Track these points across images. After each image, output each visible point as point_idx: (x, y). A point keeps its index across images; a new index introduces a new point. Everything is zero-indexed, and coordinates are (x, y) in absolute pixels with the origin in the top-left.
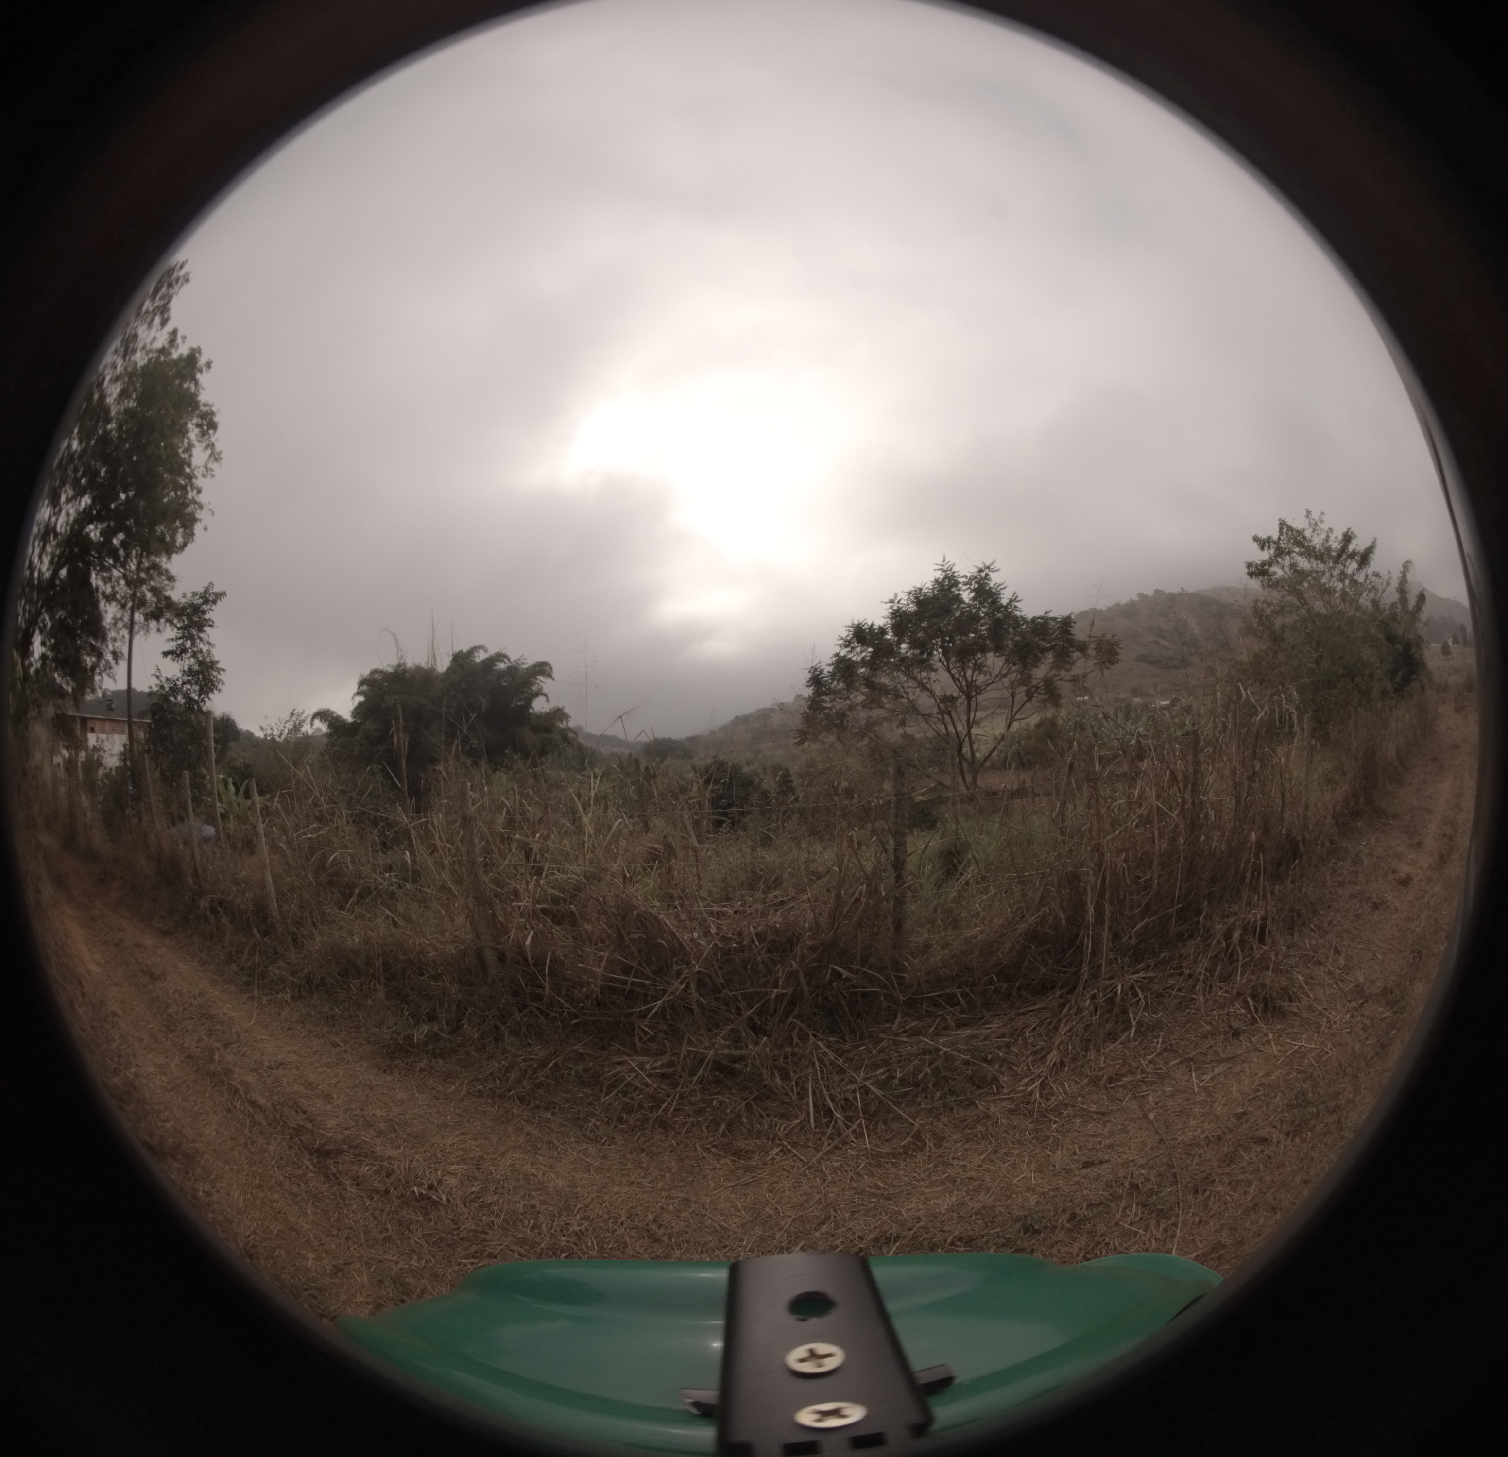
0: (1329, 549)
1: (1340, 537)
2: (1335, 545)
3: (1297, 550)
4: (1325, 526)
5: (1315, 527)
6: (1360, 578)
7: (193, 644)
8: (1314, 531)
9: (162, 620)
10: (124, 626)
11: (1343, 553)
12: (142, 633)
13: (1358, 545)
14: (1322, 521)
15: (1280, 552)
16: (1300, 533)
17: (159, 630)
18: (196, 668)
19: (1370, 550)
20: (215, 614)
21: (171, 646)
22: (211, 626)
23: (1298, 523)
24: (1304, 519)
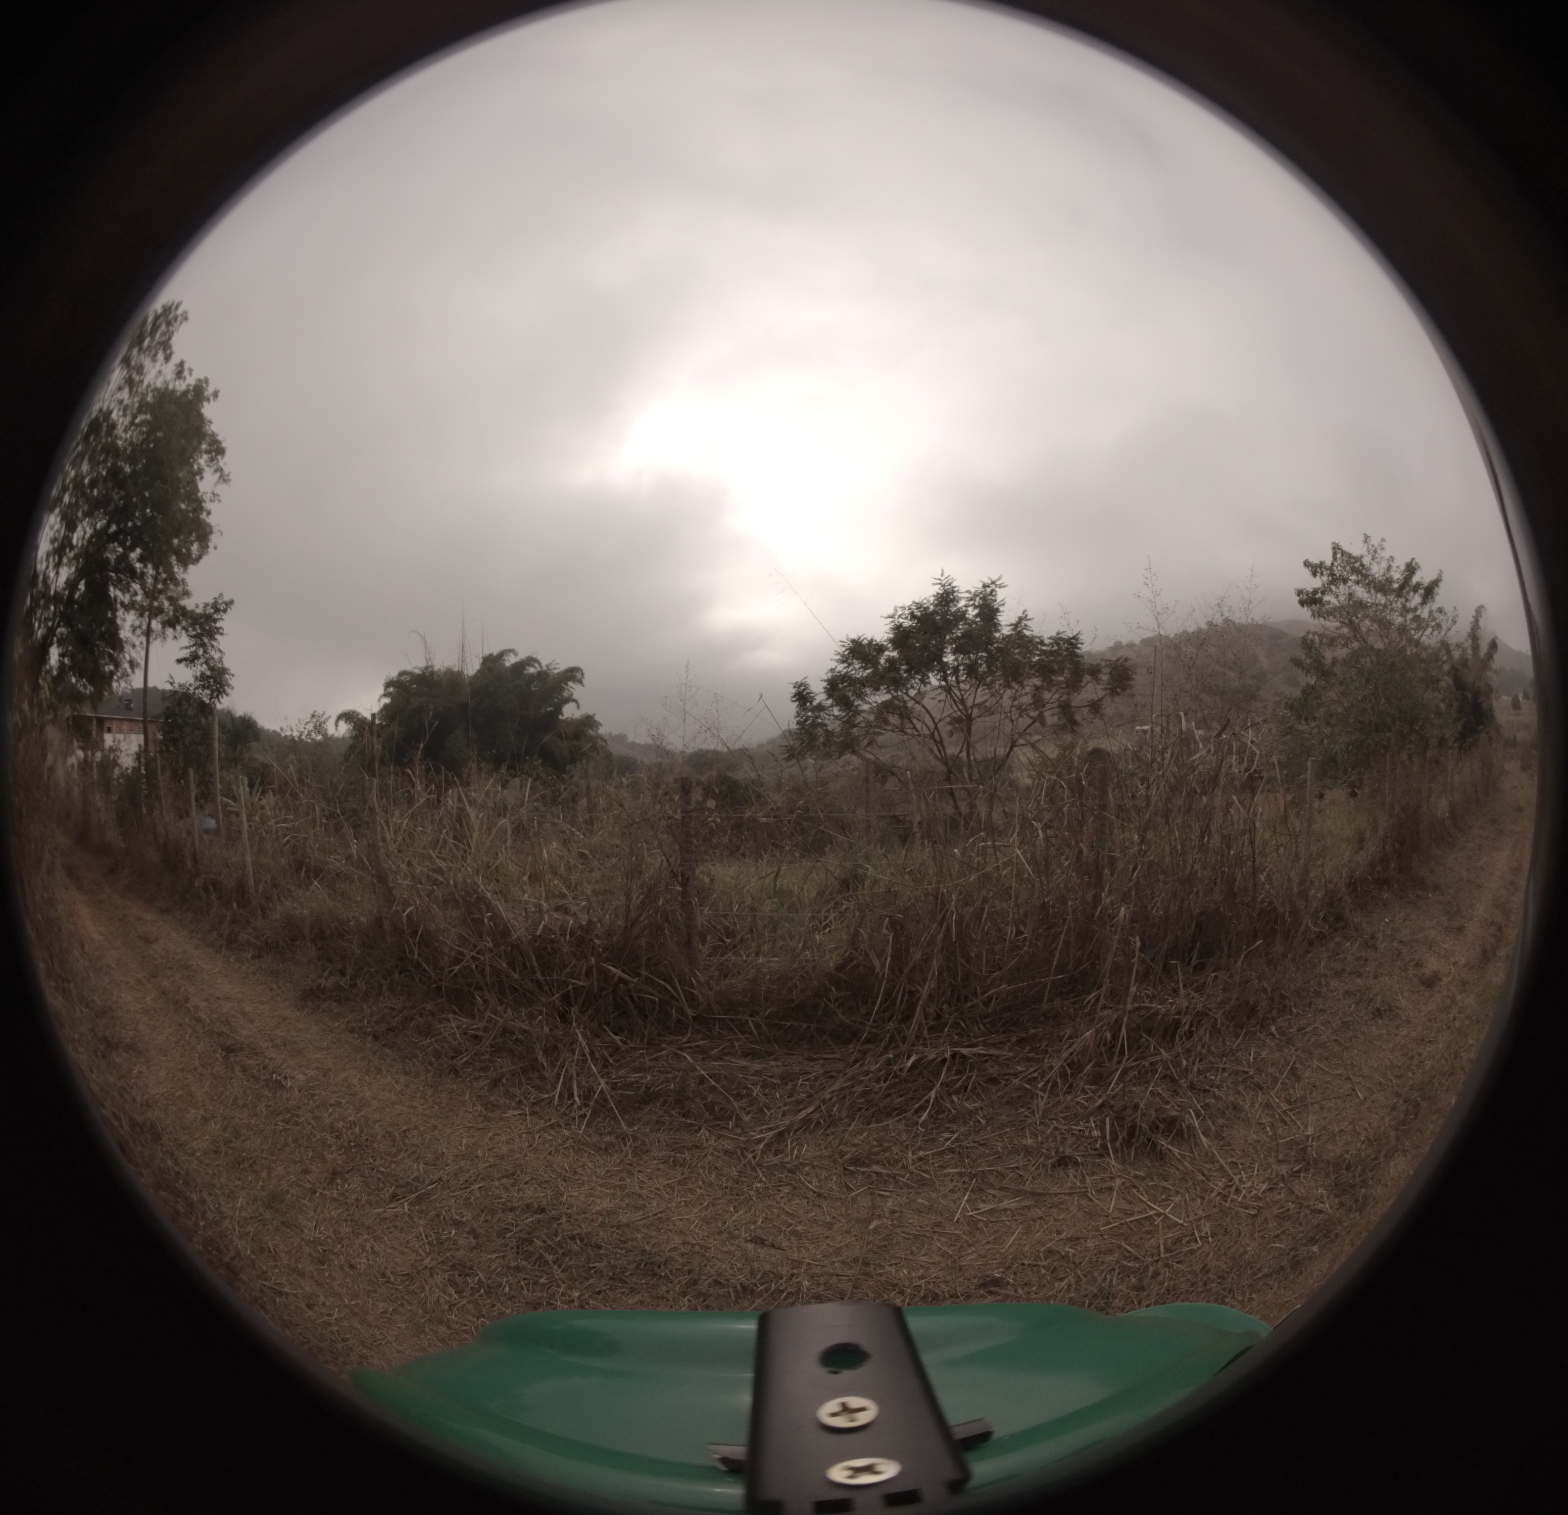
0: (1390, 581)
1: (1403, 568)
2: (1397, 575)
3: (1354, 578)
4: (1386, 554)
5: (1374, 554)
6: (1424, 613)
7: (205, 652)
8: (1373, 559)
9: (178, 628)
10: (142, 633)
11: (1406, 586)
12: (159, 640)
13: (1423, 577)
14: (1382, 549)
15: (1335, 580)
16: (1359, 559)
17: (175, 637)
18: (208, 673)
19: (1436, 583)
20: (226, 622)
21: (185, 653)
22: (222, 634)
23: (1356, 549)
24: (1362, 544)
